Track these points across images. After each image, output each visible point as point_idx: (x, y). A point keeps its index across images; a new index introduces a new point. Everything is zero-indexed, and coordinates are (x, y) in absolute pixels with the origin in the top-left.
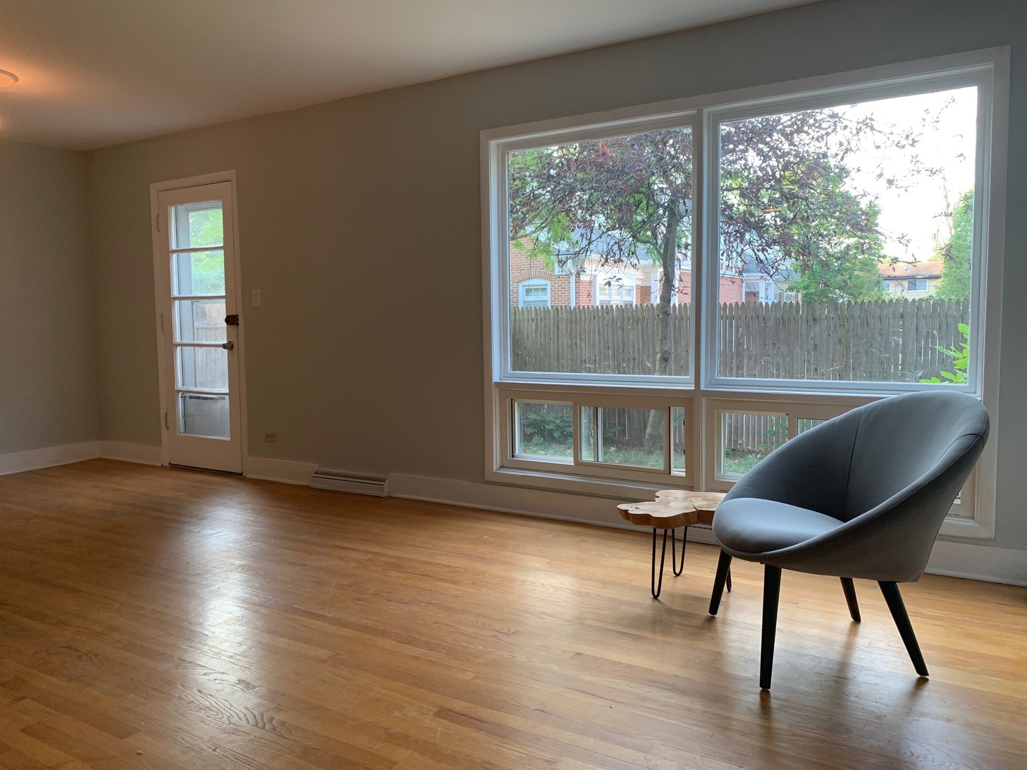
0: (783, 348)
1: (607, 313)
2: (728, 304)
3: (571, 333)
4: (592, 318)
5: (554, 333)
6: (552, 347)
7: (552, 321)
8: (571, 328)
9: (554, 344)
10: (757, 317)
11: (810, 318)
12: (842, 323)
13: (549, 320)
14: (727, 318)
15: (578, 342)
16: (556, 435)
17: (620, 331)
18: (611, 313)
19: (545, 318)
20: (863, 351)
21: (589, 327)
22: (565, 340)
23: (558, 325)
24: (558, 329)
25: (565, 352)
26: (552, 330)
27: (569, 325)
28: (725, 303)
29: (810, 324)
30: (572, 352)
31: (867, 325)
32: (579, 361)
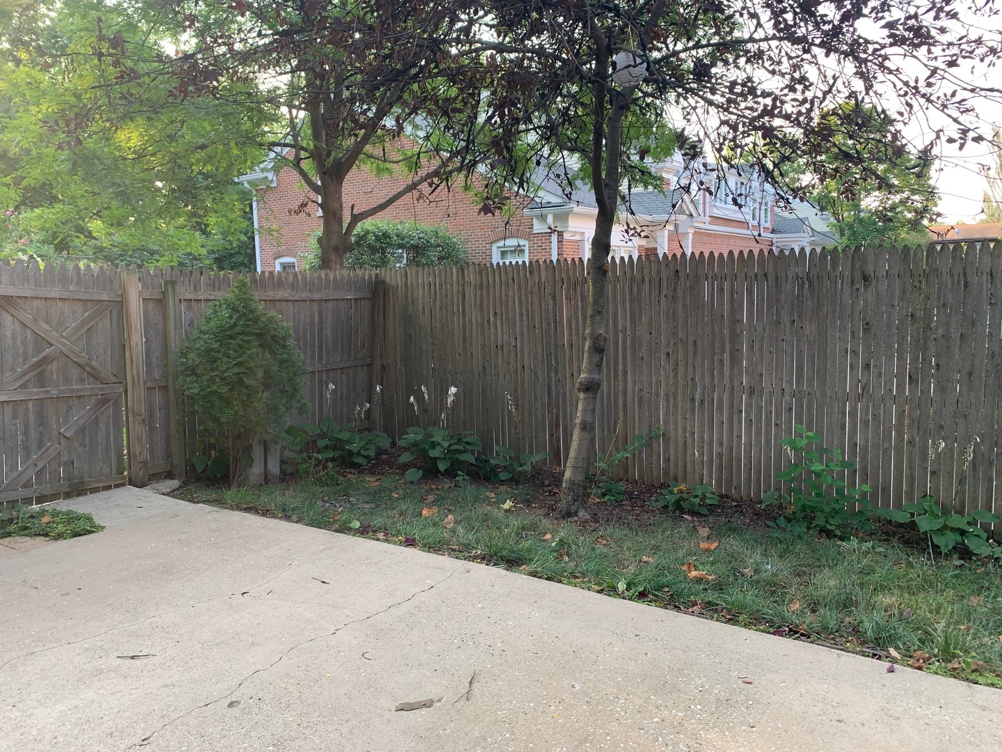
0: (810, 328)
1: (530, 272)
2: (716, 255)
3: (482, 303)
4: (510, 281)
5: (458, 305)
6: (456, 327)
7: (455, 286)
8: (482, 296)
9: (459, 320)
10: (765, 275)
11: (858, 276)
12: (917, 284)
13: (452, 285)
14: (715, 278)
15: (492, 318)
16: (442, 466)
17: (551, 301)
18: (536, 273)
19: (445, 283)
20: (955, 334)
21: (507, 294)
22: (475, 316)
23: (464, 293)
24: (464, 297)
25: (474, 334)
26: (456, 299)
27: (478, 293)
28: (712, 253)
29: (858, 286)
30: (483, 333)
31: (966, 285)
32: (493, 347)
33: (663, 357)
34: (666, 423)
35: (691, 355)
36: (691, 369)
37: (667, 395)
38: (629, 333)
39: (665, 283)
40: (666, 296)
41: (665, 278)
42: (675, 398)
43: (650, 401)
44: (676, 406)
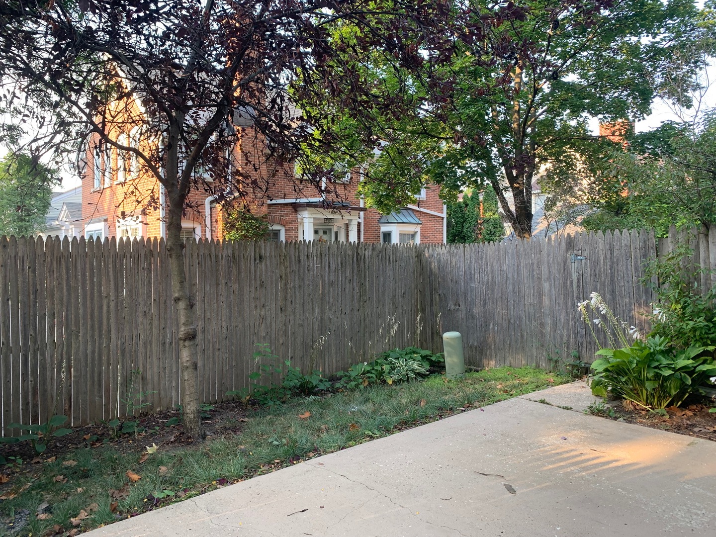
33: (141, 315)
34: (144, 366)
35: (162, 310)
36: (162, 321)
37: (145, 344)
38: (112, 298)
39: (143, 259)
40: (143, 269)
41: (143, 255)
42: (151, 345)
43: (131, 351)
44: (151, 351)
